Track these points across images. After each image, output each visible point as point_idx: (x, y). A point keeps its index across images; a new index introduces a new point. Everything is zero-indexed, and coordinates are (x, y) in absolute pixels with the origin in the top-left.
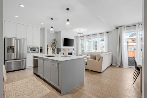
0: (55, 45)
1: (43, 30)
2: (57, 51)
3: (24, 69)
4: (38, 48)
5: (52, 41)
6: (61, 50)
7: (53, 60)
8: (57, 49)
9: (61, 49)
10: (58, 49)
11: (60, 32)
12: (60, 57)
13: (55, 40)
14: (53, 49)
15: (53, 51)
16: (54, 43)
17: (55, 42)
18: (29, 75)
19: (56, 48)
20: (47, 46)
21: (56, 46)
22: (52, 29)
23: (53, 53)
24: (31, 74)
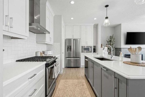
0: (111, 44)
1: (96, 27)
2: (114, 51)
3: (78, 67)
4: (91, 47)
5: (108, 39)
6: (122, 49)
7: (108, 70)
8: (114, 49)
9: (120, 49)
10: (116, 48)
11: (120, 24)
12: (120, 62)
13: (111, 37)
14: (108, 49)
15: (109, 51)
16: (110, 41)
17: (112, 40)
18: (80, 75)
19: (113, 47)
20: (102, 45)
21: (113, 44)
22: (107, 21)
23: (109, 53)
24: (82, 75)
